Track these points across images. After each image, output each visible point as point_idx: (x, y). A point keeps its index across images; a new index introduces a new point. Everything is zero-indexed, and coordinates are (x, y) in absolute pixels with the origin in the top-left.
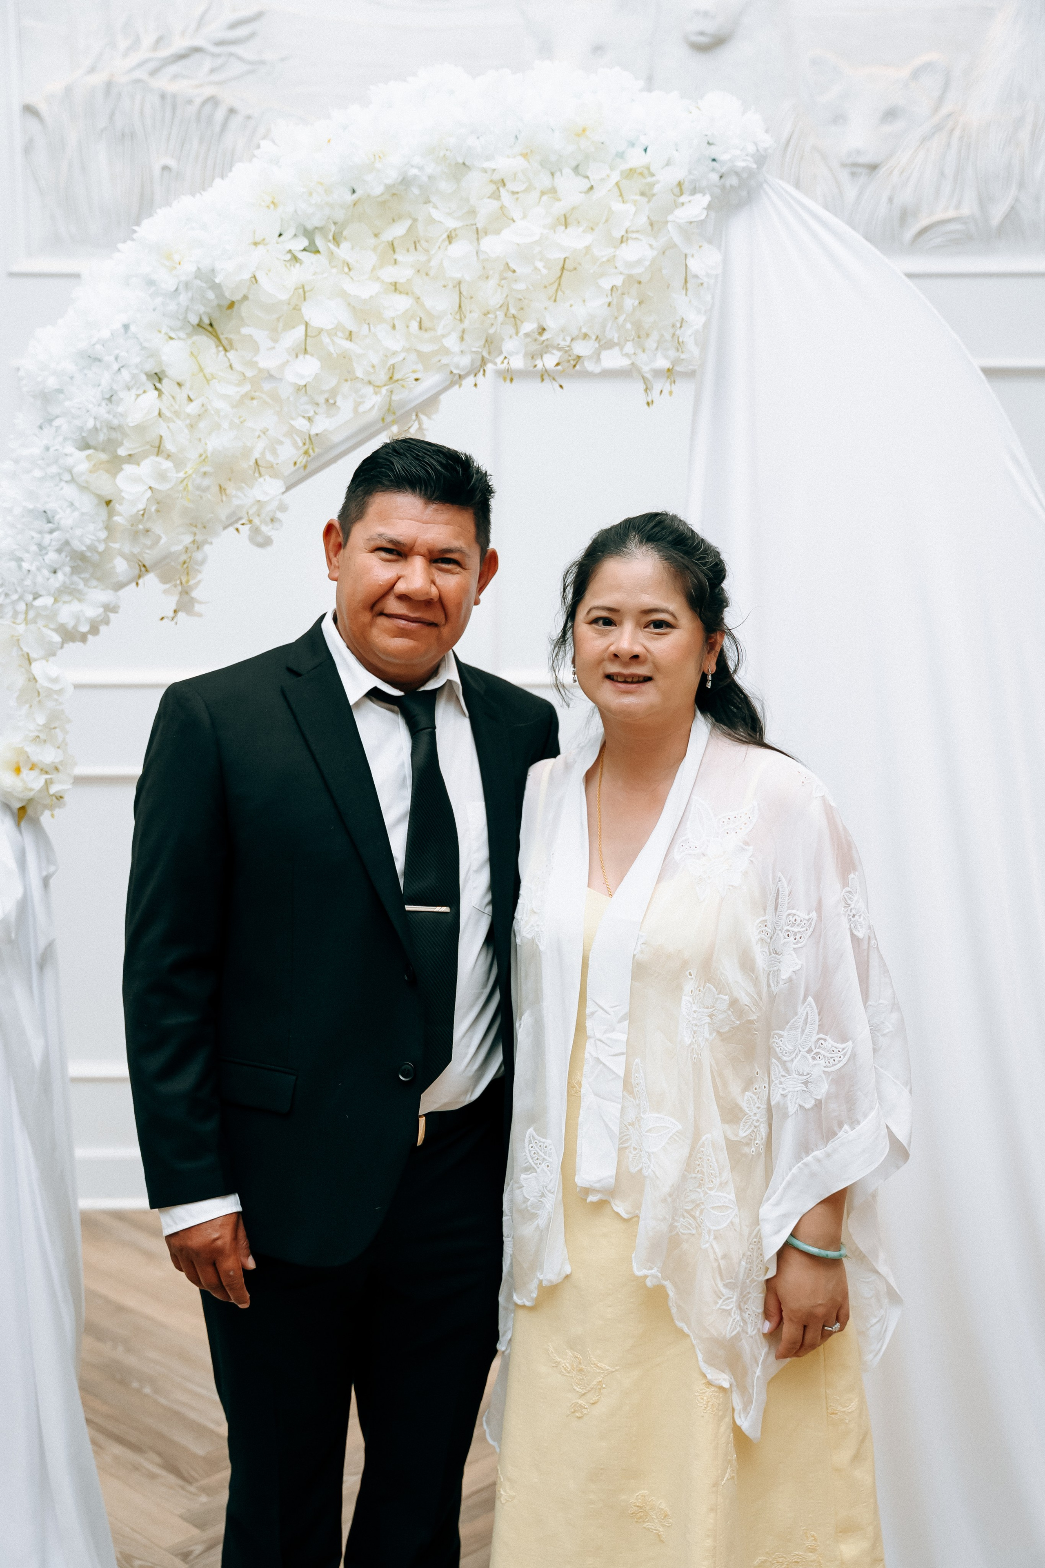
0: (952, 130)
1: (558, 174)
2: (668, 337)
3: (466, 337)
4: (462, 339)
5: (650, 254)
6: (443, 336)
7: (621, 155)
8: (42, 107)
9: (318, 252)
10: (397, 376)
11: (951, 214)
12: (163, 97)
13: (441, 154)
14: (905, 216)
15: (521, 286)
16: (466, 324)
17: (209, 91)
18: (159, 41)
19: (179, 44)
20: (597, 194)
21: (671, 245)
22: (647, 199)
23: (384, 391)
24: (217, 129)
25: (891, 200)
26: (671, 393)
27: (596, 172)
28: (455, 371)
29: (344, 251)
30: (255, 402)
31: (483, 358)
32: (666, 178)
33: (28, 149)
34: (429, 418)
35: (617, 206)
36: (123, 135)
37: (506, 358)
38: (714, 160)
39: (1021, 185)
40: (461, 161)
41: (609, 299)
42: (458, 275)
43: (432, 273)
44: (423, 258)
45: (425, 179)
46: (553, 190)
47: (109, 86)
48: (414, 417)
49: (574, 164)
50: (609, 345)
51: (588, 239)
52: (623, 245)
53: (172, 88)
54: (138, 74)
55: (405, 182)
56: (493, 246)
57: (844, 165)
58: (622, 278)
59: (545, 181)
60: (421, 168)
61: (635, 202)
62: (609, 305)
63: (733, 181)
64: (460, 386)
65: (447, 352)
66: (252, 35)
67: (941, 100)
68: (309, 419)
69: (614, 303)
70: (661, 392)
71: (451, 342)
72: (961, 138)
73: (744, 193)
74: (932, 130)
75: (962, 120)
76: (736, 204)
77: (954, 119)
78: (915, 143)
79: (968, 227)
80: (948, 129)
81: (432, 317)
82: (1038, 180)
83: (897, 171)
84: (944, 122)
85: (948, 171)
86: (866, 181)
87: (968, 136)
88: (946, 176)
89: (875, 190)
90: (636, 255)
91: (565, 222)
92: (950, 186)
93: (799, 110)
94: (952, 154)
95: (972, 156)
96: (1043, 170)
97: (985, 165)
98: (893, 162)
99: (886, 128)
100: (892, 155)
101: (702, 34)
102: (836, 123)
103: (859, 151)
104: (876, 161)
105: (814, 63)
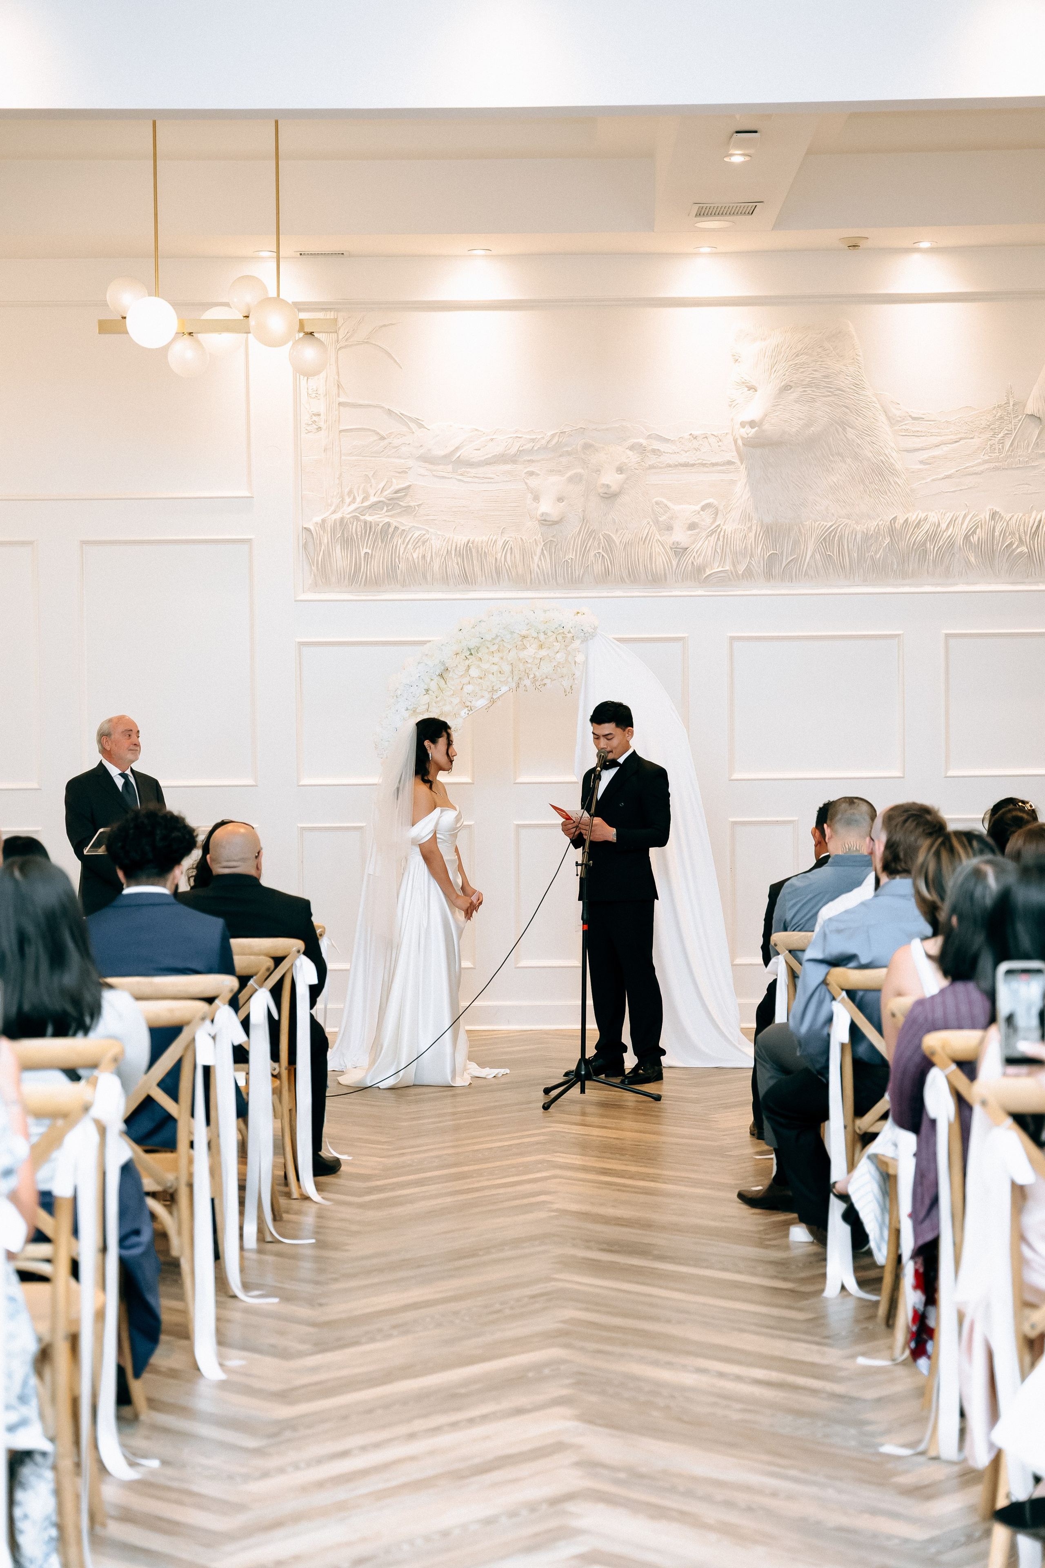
0: (721, 531)
1: (539, 635)
2: (570, 677)
5: (565, 656)
6: (508, 678)
7: (556, 628)
8: (312, 528)
9: (471, 654)
10: (495, 688)
11: (720, 569)
12: (365, 523)
13: (507, 629)
14: (700, 570)
15: (529, 666)
16: (514, 674)
17: (387, 520)
18: (365, 499)
19: (373, 499)
21: (571, 653)
22: (564, 641)
23: (491, 693)
24: (389, 536)
25: (693, 563)
27: (550, 634)
29: (480, 655)
30: (454, 696)
32: (569, 635)
33: (305, 546)
35: (555, 644)
36: (348, 539)
37: (525, 684)
39: (752, 556)
40: (512, 631)
41: (554, 668)
44: (502, 656)
45: (502, 636)
47: (342, 519)
49: (544, 631)
50: (554, 679)
51: (548, 652)
52: (558, 653)
53: (369, 518)
54: (354, 514)
55: (497, 636)
56: (521, 654)
57: (671, 548)
58: (557, 662)
59: (536, 636)
60: (501, 633)
61: (561, 642)
63: (587, 635)
65: (508, 681)
66: (405, 495)
67: (715, 519)
68: (470, 702)
70: (569, 692)
71: (510, 679)
72: (724, 535)
73: (590, 637)
74: (710, 532)
75: (724, 528)
76: (589, 638)
77: (720, 528)
78: (703, 538)
79: (728, 575)
80: (718, 532)
81: (504, 672)
82: (759, 555)
83: (696, 551)
84: (716, 528)
85: (718, 550)
86: (682, 555)
87: (727, 535)
88: (718, 552)
89: (686, 559)
90: (560, 657)
91: (541, 646)
92: (720, 557)
93: (651, 523)
94: (720, 543)
95: (729, 544)
96: (762, 549)
97: (735, 548)
98: (693, 547)
99: (690, 532)
100: (693, 543)
101: (606, 493)
102: (668, 530)
103: (677, 543)
104: (686, 547)
105: (657, 503)
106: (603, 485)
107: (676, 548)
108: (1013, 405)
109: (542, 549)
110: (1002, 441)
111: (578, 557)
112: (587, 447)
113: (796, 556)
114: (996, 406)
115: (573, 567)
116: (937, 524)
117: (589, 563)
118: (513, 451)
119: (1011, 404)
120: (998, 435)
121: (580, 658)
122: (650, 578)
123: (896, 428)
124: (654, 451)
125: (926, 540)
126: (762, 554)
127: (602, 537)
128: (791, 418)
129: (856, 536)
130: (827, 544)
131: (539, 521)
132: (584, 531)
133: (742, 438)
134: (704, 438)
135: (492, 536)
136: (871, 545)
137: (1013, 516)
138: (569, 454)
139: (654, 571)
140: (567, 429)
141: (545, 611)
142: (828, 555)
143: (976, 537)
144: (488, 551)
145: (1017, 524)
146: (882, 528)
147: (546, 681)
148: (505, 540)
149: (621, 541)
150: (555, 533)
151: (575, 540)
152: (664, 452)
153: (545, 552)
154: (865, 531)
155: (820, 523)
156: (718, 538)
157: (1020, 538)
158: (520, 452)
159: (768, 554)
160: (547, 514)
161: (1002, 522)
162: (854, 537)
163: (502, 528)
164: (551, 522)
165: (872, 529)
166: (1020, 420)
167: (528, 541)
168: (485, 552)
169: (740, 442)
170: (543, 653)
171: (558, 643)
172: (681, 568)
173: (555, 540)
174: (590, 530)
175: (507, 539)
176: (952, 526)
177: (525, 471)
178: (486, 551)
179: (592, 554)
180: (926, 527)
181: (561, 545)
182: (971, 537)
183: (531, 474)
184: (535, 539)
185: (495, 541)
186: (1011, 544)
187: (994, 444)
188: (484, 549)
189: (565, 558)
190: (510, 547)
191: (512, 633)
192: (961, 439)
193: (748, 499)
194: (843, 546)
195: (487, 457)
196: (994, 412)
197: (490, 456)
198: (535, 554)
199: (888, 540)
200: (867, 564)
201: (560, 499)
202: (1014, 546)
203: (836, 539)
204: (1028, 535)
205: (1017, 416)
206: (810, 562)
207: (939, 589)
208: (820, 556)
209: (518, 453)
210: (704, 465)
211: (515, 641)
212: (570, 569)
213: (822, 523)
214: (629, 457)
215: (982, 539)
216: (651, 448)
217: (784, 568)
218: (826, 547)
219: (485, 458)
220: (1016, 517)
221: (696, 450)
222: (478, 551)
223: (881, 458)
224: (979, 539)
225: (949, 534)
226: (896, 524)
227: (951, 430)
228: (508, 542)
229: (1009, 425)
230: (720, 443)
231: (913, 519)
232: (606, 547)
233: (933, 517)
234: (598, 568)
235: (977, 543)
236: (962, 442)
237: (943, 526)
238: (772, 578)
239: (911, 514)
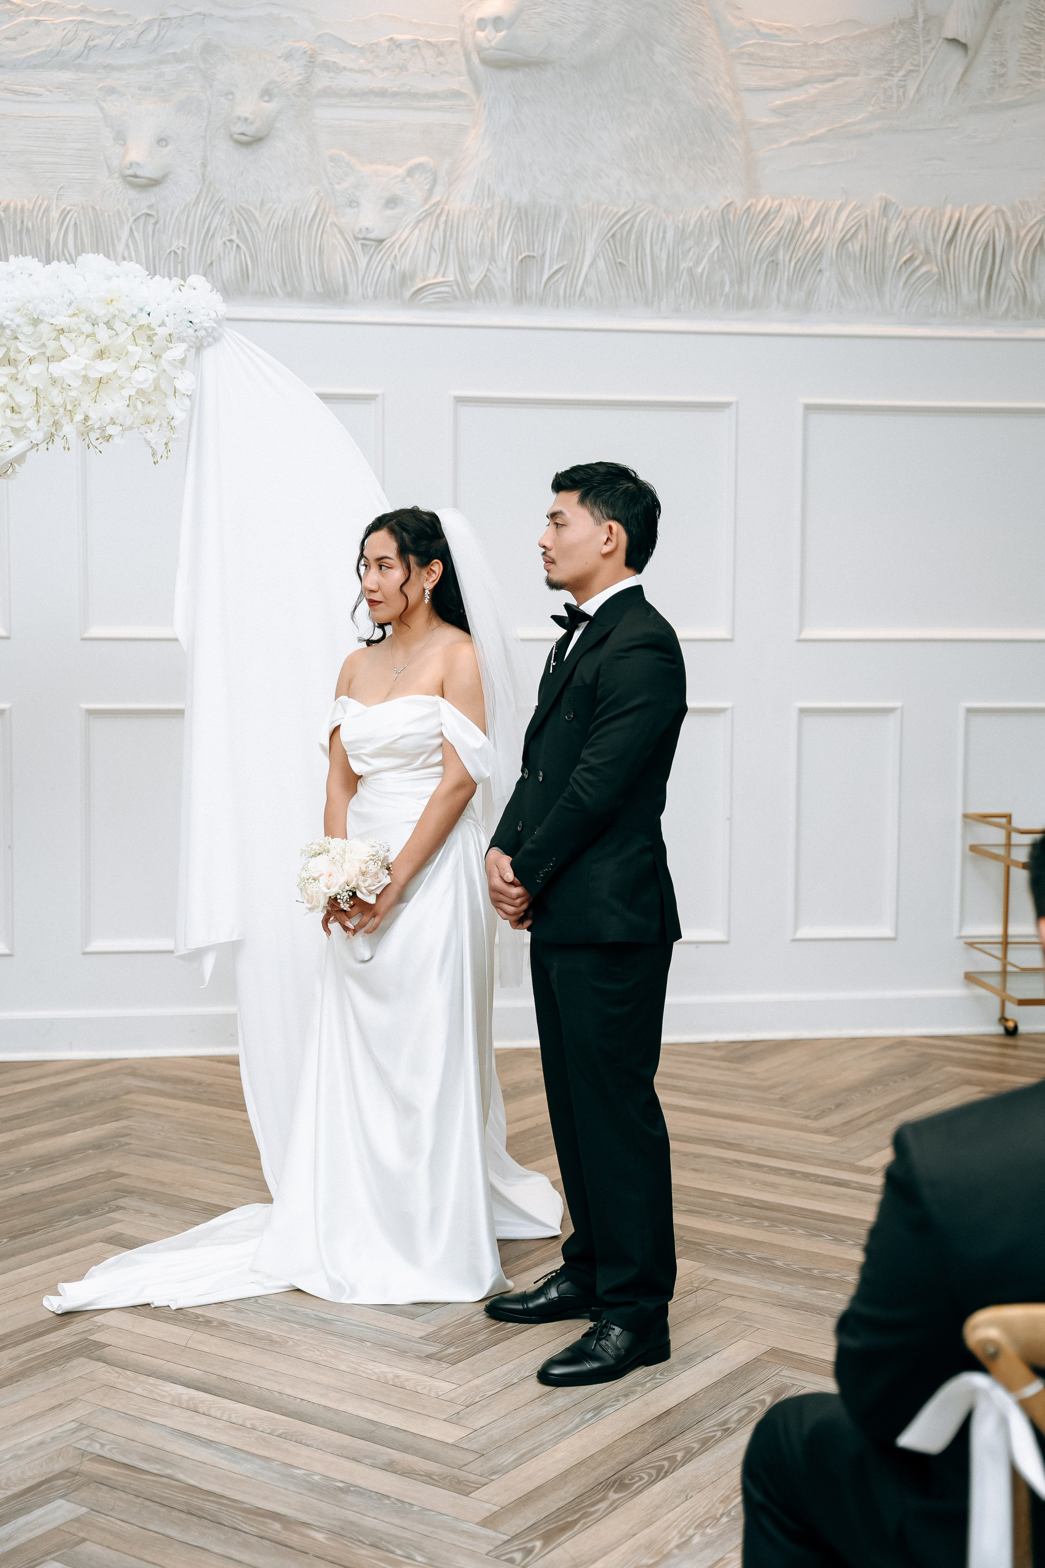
0: (440, 215)
1: (96, 326)
2: (165, 424)
3: (41, 420)
4: (39, 422)
5: (152, 376)
6: (28, 419)
7: (134, 316)
11: (438, 279)
13: (24, 313)
14: (405, 279)
15: (73, 394)
16: (41, 412)
20: (121, 340)
21: (165, 370)
22: (150, 343)
25: (393, 267)
26: (167, 458)
27: (118, 326)
28: (34, 442)
31: (52, 433)
32: (162, 332)
34: (19, 465)
35: (131, 348)
37: (65, 436)
38: (191, 322)
39: (493, 259)
40: (36, 317)
41: (128, 402)
42: (35, 385)
43: (20, 381)
44: (14, 371)
45: (14, 326)
46: (94, 334)
48: (10, 465)
49: (106, 320)
50: (131, 428)
51: (115, 366)
52: (137, 370)
56: (56, 369)
57: (357, 239)
58: (135, 390)
59: (87, 328)
60: (12, 320)
61: (143, 347)
62: (128, 406)
63: (202, 333)
64: (37, 450)
65: (29, 429)
67: (430, 192)
69: (131, 404)
70: (162, 456)
71: (32, 424)
72: (446, 221)
73: (210, 339)
74: (424, 214)
75: (446, 208)
76: (206, 344)
77: (440, 207)
78: (409, 227)
79: (453, 290)
80: (436, 214)
81: (20, 407)
82: (505, 257)
83: (398, 245)
84: (433, 209)
85: (436, 247)
86: (374, 252)
87: (452, 221)
88: (435, 250)
89: (381, 258)
90: (144, 376)
91: (101, 354)
92: (439, 259)
93: (322, 194)
94: (439, 234)
95: (455, 236)
96: (509, 249)
97: (464, 241)
98: (394, 238)
99: (389, 212)
100: (393, 233)
101: (243, 134)
102: (350, 206)
103: (367, 229)
104: (382, 237)
105: (332, 159)
106: (239, 118)
107: (364, 239)
108: (925, 21)
109: (131, 229)
110: (903, 83)
111: (194, 247)
112: (208, 49)
113: (565, 263)
114: (897, 21)
115: (186, 262)
116: (796, 219)
117: (214, 258)
118: (77, 47)
119: (921, 18)
120: (897, 72)
121: (185, 381)
122: (320, 289)
123: (733, 50)
124: (329, 67)
125: (777, 247)
126: (509, 260)
127: (236, 214)
128: (563, 20)
129: (665, 232)
130: (618, 246)
131: (125, 177)
132: (205, 202)
133: (480, 50)
134: (413, 47)
135: (40, 201)
136: (689, 250)
137: (916, 211)
138: (178, 59)
139: (327, 277)
140: (173, 13)
141: (109, 278)
142: (620, 263)
143: (857, 247)
144: (33, 226)
145: (923, 225)
146: (709, 221)
147: (110, 430)
148: (64, 209)
149: (269, 223)
150: (153, 200)
151: (188, 217)
152: (345, 68)
153: (136, 234)
154: (680, 225)
155: (606, 209)
156: (437, 226)
157: (927, 252)
158: (89, 48)
159: (520, 258)
160: (138, 164)
161: (898, 222)
162: (661, 235)
163: (59, 187)
164: (143, 181)
165: (692, 222)
166: (932, 49)
167: (106, 214)
168: (27, 229)
169: (476, 60)
170: (104, 367)
171: (138, 349)
172: (374, 274)
173: (153, 213)
174: (216, 199)
175: (68, 208)
176: (820, 225)
177: (101, 85)
178: (30, 225)
179: (219, 243)
180: (778, 223)
181: (165, 223)
182: (850, 244)
183: (112, 91)
184: (118, 211)
185: (47, 210)
186: (911, 259)
187: (890, 87)
188: (25, 223)
189: (171, 247)
190: (72, 223)
191: (36, 322)
192: (838, 75)
193: (488, 159)
194: (643, 249)
195: (31, 53)
196: (894, 32)
197: (34, 52)
198: (119, 239)
199: (716, 243)
200: (682, 281)
201: (162, 141)
202: (917, 263)
203: (633, 236)
204: (940, 246)
205: (929, 41)
206: (589, 276)
207: (796, 329)
208: (606, 264)
209: (86, 52)
210: (413, 95)
211: (43, 341)
212: (179, 266)
213: (610, 208)
214: (284, 73)
215: (867, 248)
216: (321, 58)
217: (545, 284)
218: (616, 251)
219: (24, 55)
220: (920, 213)
221: (401, 69)
222: (15, 226)
223: (710, 100)
224: (862, 247)
225: (815, 235)
226: (731, 217)
227: (822, 59)
228: (68, 212)
229: (916, 57)
230: (441, 59)
231: (759, 208)
232: (243, 232)
233: (790, 210)
234: (228, 268)
235: (858, 255)
236: (839, 81)
237: (807, 224)
238: (526, 297)
239: (754, 201)
